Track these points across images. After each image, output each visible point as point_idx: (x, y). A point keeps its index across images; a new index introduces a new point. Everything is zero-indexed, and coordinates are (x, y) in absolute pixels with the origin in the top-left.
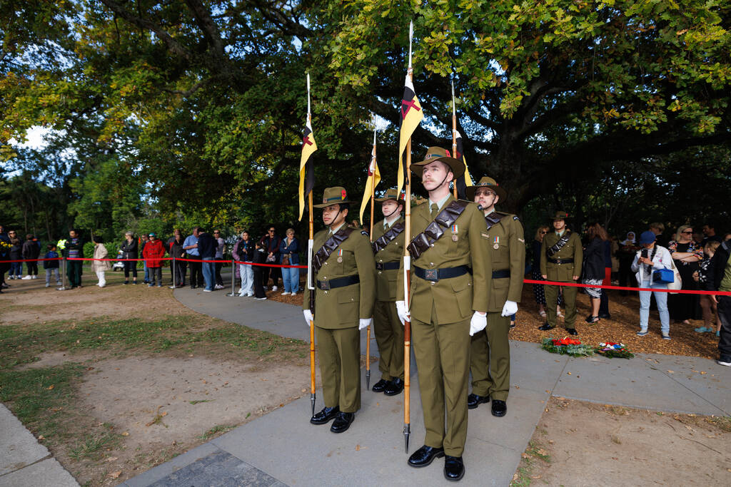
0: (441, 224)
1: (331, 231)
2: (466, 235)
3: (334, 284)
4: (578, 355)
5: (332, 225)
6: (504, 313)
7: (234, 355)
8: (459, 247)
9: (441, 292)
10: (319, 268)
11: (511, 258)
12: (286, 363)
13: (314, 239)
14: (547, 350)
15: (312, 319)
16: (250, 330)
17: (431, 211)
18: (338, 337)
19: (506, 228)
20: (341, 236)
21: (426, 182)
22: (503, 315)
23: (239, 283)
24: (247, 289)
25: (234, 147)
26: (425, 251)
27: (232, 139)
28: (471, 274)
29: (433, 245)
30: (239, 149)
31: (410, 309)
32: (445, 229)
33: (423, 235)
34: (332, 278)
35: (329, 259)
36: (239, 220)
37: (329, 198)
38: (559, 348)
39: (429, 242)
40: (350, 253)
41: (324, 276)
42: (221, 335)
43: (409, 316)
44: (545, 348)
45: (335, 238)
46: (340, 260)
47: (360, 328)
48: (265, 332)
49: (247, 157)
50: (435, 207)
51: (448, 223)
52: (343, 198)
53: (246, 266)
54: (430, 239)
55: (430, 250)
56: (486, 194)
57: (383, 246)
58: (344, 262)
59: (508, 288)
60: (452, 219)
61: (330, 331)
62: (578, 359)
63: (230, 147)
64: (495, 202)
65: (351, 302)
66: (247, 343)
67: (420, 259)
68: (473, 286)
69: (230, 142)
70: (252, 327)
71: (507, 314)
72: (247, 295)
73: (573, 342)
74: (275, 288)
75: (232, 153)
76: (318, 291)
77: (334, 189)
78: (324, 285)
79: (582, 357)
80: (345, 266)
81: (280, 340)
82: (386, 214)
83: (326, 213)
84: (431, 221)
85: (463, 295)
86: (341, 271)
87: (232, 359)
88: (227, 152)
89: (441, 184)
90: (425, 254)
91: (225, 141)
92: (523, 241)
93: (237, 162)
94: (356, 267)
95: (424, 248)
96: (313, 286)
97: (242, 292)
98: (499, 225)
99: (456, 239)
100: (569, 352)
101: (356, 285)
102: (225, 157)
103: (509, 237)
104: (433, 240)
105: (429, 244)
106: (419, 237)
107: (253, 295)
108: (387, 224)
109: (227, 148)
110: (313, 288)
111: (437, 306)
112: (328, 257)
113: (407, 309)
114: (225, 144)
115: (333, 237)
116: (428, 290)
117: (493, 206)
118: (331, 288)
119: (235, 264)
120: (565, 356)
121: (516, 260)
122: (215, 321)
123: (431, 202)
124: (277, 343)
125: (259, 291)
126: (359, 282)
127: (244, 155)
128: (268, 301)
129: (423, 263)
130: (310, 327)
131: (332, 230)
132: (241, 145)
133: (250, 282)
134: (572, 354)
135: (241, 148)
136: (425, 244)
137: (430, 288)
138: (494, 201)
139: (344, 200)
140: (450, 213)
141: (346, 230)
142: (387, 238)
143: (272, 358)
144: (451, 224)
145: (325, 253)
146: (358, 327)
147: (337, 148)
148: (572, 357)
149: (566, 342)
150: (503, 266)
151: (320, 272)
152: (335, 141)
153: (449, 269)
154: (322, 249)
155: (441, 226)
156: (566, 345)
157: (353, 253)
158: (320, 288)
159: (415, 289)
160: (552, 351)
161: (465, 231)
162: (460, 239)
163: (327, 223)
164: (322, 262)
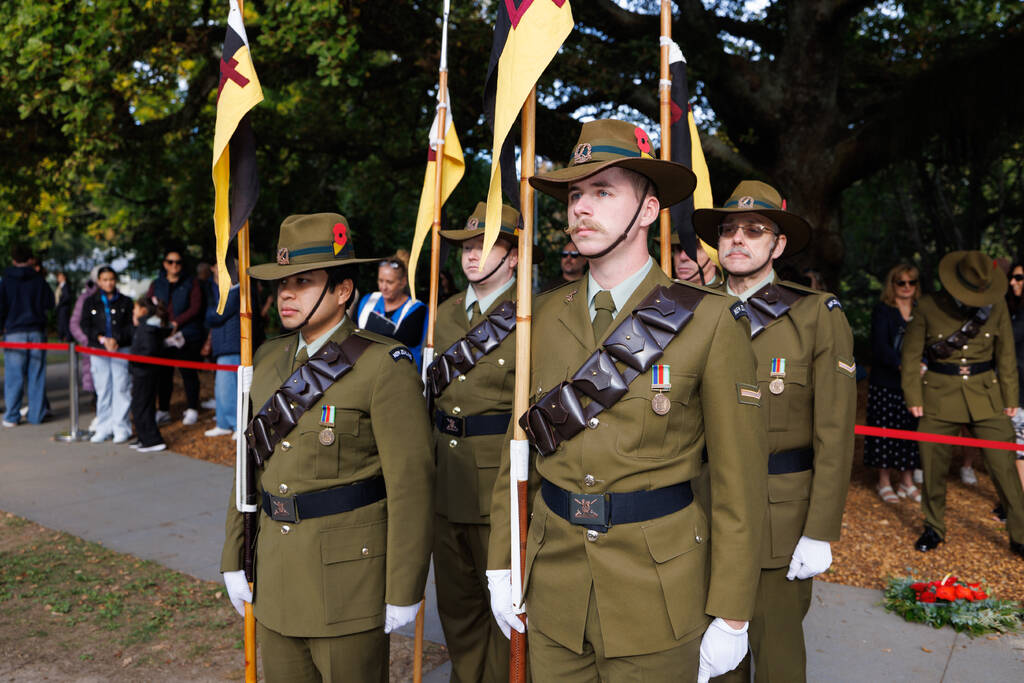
0: (623, 359)
1: (302, 344)
2: (695, 392)
3: (308, 505)
4: (978, 629)
5: (307, 329)
6: (795, 571)
7: (49, 647)
8: (671, 428)
9: (614, 561)
10: (268, 456)
11: (818, 420)
12: (194, 671)
13: (255, 364)
14: (900, 613)
15: (249, 597)
16: (106, 557)
17: (593, 313)
18: (323, 658)
19: (805, 334)
20: (331, 364)
21: (578, 230)
22: (791, 575)
23: (89, 404)
24: (112, 420)
25: (59, 40)
26: (570, 437)
27: (50, 17)
28: (707, 508)
29: (595, 421)
30: (70, 48)
31: (527, 596)
32: (630, 372)
33: (566, 390)
34: (303, 488)
35: (294, 433)
36: (102, 217)
37: (294, 248)
38: (930, 608)
39: (586, 412)
40: (356, 417)
41: (280, 483)
42: (23, 574)
43: (522, 617)
44: (893, 608)
45: (312, 370)
46: (327, 437)
47: (387, 630)
48: (148, 564)
49: (94, 71)
50: (605, 304)
51: (643, 357)
52: (338, 248)
53: (110, 362)
54: (587, 402)
55: (585, 436)
56: (753, 233)
57: (465, 367)
58: (341, 442)
59: (808, 500)
60: (654, 343)
61: (301, 641)
62: (979, 640)
63: (44, 39)
64: (777, 254)
65: (362, 558)
66: (94, 603)
67: (555, 459)
68: (709, 542)
69: (43, 25)
70: (115, 544)
71: (803, 574)
72: (112, 436)
73: (966, 592)
74: (190, 415)
75: (52, 56)
76: (264, 520)
77: (311, 222)
78: (280, 509)
79: (992, 636)
80: (343, 454)
81: (186, 590)
82: (473, 277)
83: (285, 294)
84: (592, 347)
85: (679, 570)
86: (333, 466)
87: (43, 658)
88: (38, 55)
89: (623, 238)
90: (571, 447)
91: (29, 22)
92: (852, 369)
93: (66, 85)
94: (377, 453)
95: (569, 429)
96: (251, 502)
97: (99, 427)
98: (785, 323)
99: (664, 405)
100: (956, 620)
101: (376, 506)
102: (31, 69)
103: (814, 357)
104: (598, 408)
105: (586, 417)
106: (556, 395)
107: (130, 438)
108: (475, 304)
109: (34, 43)
110: (251, 509)
111: (603, 603)
112: (294, 427)
113: (518, 596)
114: (29, 32)
115: (307, 363)
116: (577, 553)
117: (770, 265)
118: (302, 518)
119: (77, 353)
120: (946, 632)
121: (831, 425)
122: (12, 524)
123: (595, 288)
124: (177, 603)
125: (145, 427)
126: (385, 496)
127: (86, 64)
128: (169, 452)
129: (567, 473)
130: (243, 619)
131: (308, 340)
132: (76, 35)
133: (122, 404)
134: (964, 628)
135: (78, 43)
136: (570, 416)
137: (582, 549)
138: (773, 250)
139: (342, 255)
140: (647, 324)
141: (346, 342)
142: (476, 345)
143: (157, 655)
144: (654, 361)
145: (282, 415)
146: (383, 626)
147: (344, 55)
148: (962, 635)
149: (948, 593)
150: (794, 438)
151: (271, 466)
152: (341, 32)
153: (641, 495)
154: (274, 402)
155: (620, 366)
156: (947, 601)
157: (366, 415)
158: (270, 513)
159: (542, 543)
160: (912, 616)
161: (692, 382)
162: (677, 405)
163: (291, 322)
164: (275, 440)
